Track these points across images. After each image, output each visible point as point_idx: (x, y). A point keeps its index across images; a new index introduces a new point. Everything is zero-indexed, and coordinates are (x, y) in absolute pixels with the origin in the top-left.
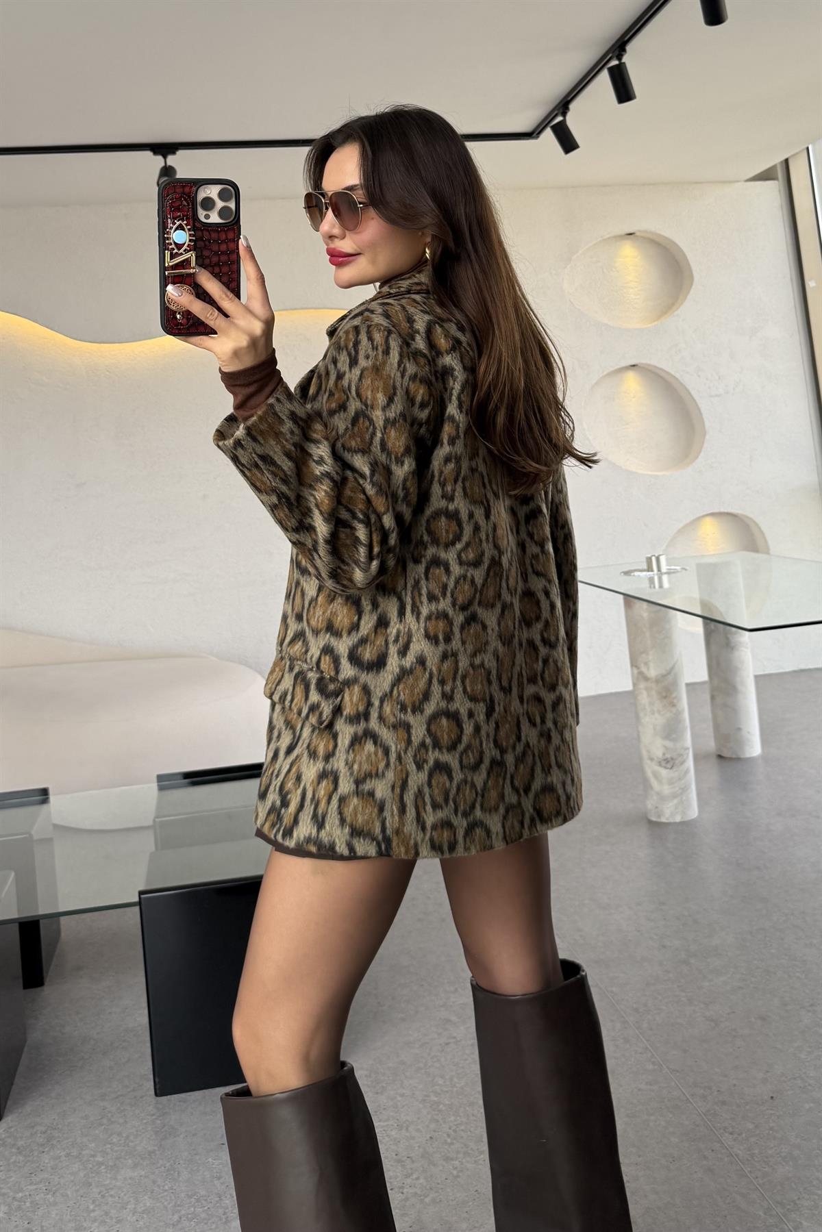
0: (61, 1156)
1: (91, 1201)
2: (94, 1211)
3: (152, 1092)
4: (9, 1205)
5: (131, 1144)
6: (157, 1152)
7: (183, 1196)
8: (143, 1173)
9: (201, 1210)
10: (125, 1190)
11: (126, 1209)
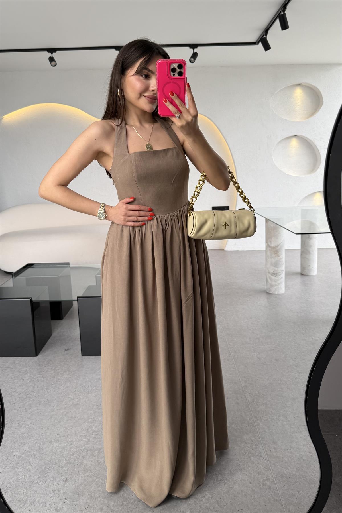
0: (49, 369)
1: (53, 382)
2: (53, 385)
3: (81, 354)
4: (31, 380)
5: (70, 368)
6: (76, 372)
7: (79, 384)
8: (70, 377)
9: (82, 389)
10: (64, 380)
11: (62, 385)
